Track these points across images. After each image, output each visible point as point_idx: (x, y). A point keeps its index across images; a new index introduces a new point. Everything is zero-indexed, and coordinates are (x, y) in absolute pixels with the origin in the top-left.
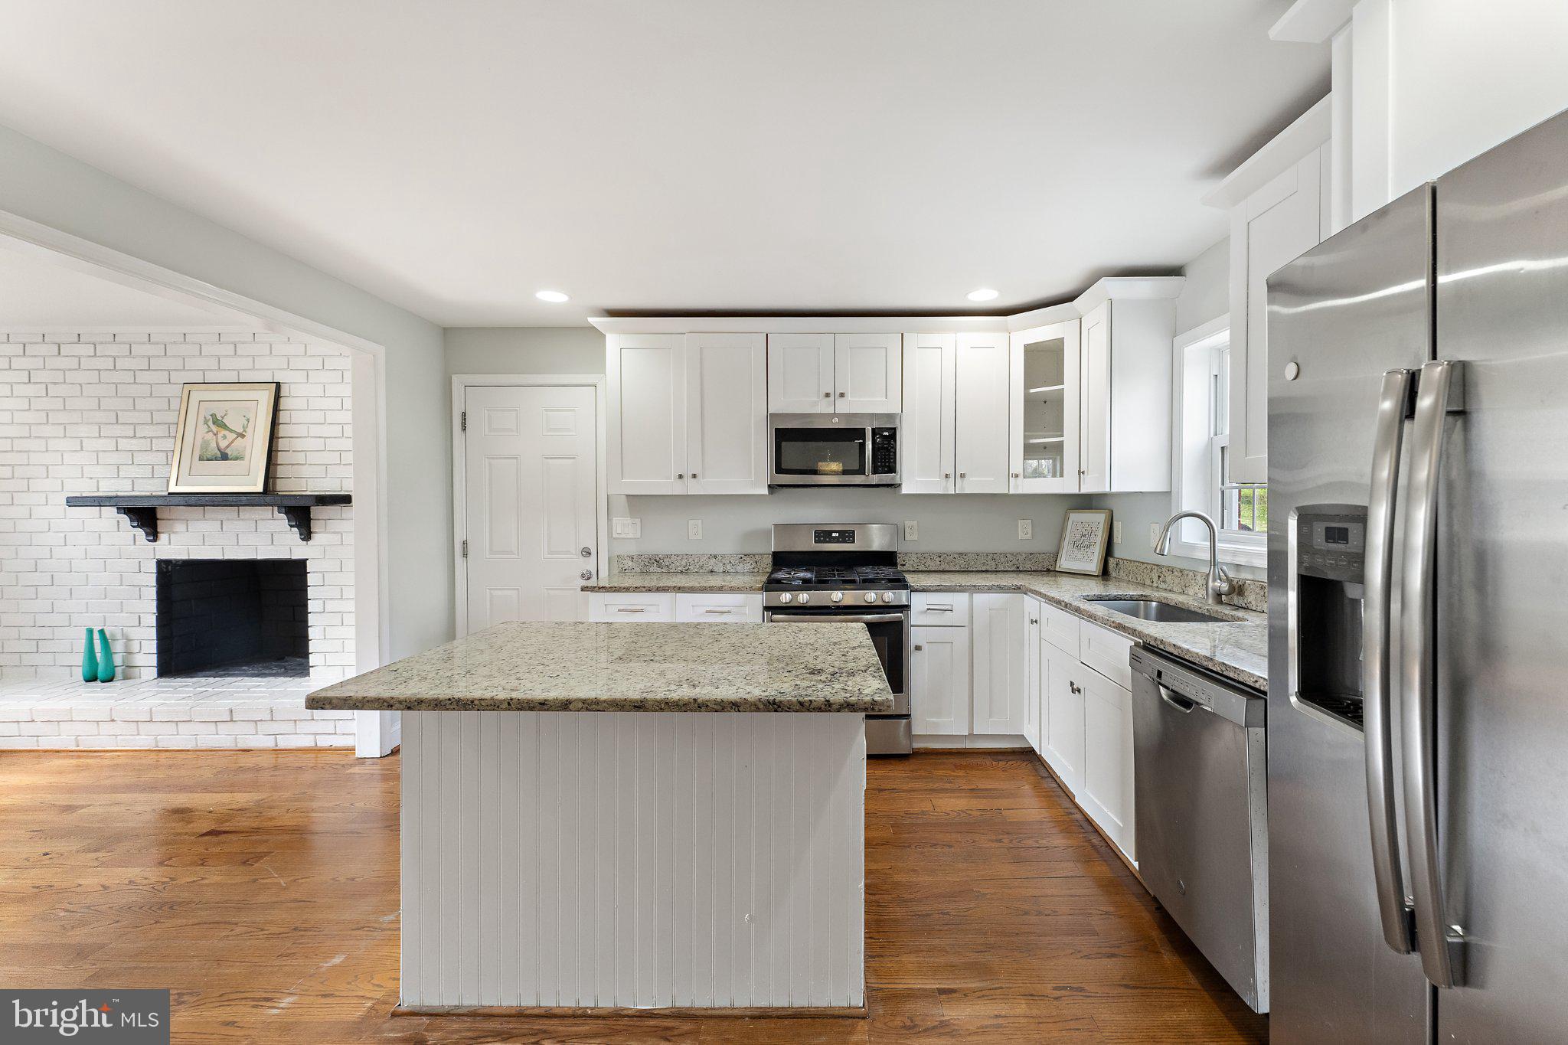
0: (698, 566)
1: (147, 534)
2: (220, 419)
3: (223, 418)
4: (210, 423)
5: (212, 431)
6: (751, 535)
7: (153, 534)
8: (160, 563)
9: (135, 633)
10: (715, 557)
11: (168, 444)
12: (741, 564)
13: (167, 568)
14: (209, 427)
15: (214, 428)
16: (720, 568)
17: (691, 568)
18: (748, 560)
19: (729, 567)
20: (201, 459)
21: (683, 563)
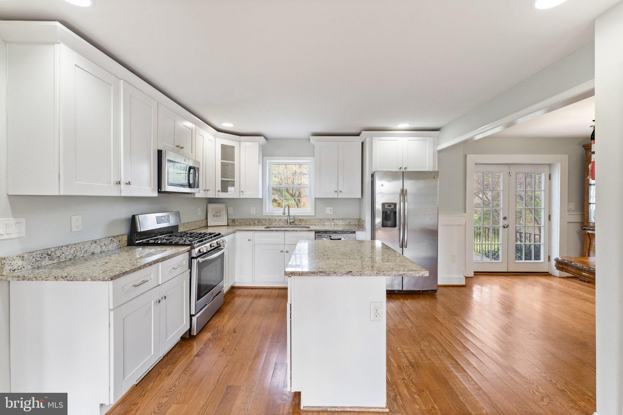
0: (83, 252)
6: (113, 223)
10: (96, 242)
12: (111, 245)
16: (98, 250)
17: (78, 254)
18: (115, 240)
19: (104, 248)
21: (72, 252)
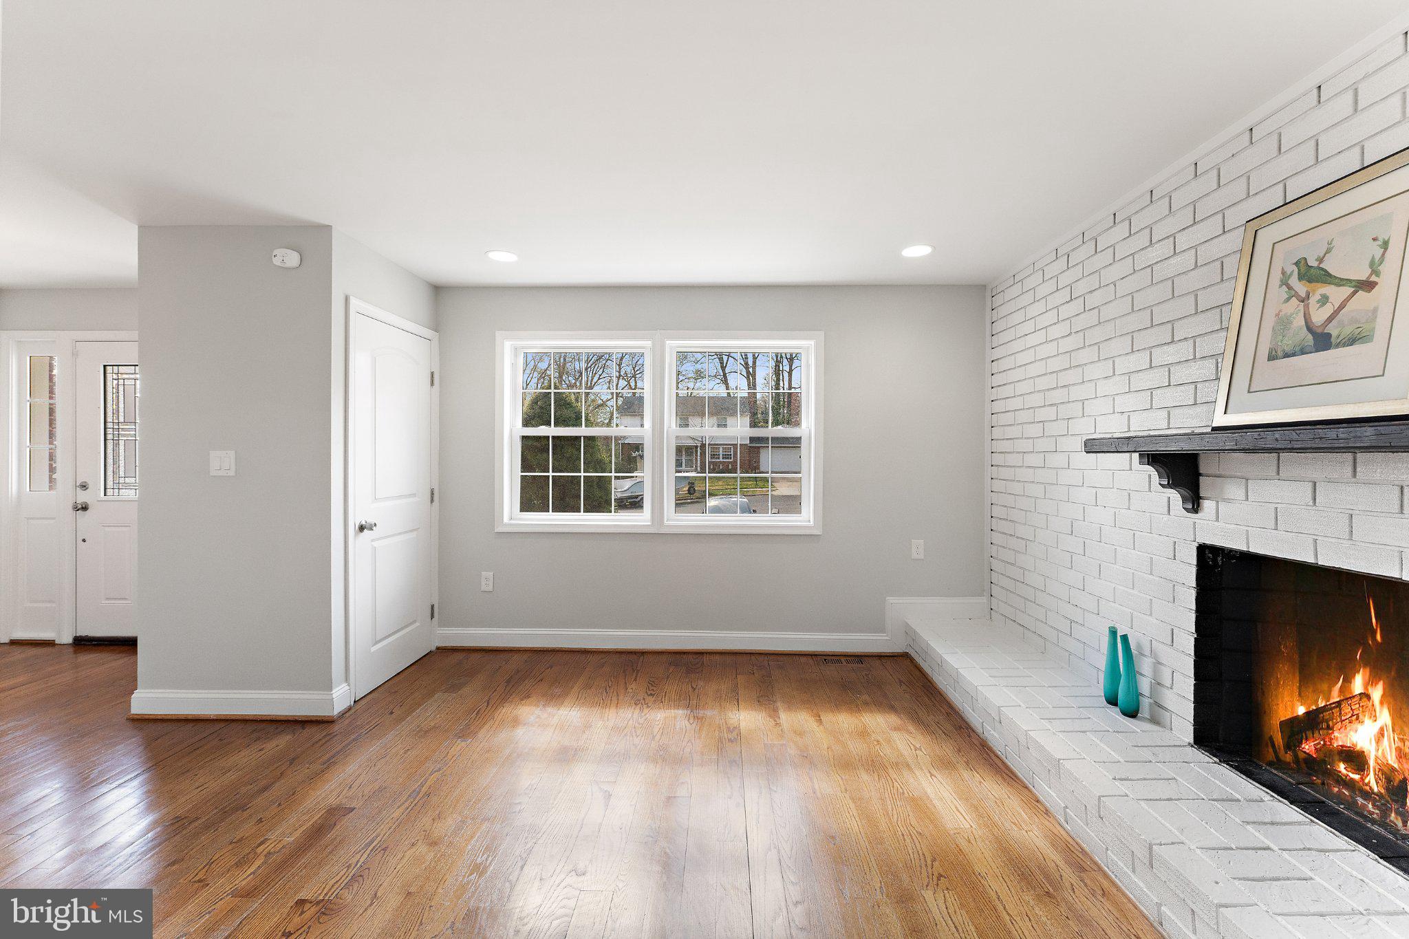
1: (1184, 500)
2: (1315, 264)
3: (1321, 260)
4: (1294, 281)
5: (1296, 295)
7: (1194, 501)
8: (1203, 550)
9: (1165, 654)
11: (1217, 343)
13: (1215, 560)
14: (1290, 288)
15: (1301, 288)
20: (1272, 357)
